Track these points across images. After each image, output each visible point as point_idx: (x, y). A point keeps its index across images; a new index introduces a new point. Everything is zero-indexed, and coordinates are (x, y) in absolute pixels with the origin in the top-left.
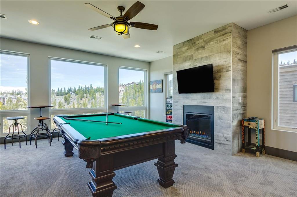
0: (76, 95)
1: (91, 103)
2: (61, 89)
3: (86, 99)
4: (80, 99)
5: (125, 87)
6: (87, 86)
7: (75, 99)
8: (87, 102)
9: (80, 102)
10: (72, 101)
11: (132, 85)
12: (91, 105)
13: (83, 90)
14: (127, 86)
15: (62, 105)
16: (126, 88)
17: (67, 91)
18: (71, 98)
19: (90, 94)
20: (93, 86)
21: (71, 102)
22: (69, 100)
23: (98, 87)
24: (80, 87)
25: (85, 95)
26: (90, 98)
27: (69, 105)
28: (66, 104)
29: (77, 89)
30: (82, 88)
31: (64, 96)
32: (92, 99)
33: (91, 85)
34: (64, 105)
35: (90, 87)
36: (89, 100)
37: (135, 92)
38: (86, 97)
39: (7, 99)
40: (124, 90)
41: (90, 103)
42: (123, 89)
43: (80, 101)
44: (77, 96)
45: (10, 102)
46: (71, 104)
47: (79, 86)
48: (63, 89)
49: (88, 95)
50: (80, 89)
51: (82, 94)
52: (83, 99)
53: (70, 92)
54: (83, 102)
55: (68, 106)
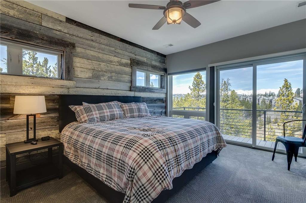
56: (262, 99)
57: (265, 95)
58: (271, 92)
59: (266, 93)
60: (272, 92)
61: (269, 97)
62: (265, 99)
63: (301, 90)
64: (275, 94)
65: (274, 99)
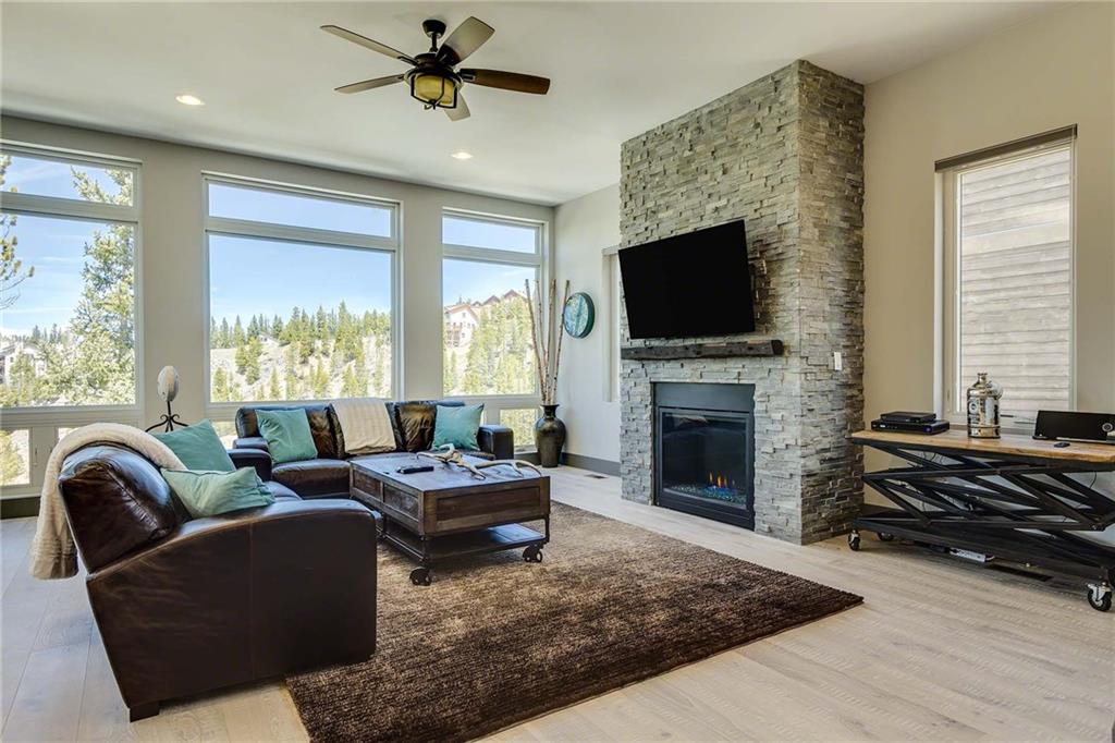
0: (283, 345)
1: (341, 375)
2: (224, 321)
3: (323, 358)
4: (298, 359)
5: (477, 311)
6: (327, 311)
7: (281, 361)
8: (327, 369)
9: (299, 373)
10: (267, 369)
11: (507, 301)
12: (343, 384)
13: (312, 324)
14: (489, 306)
15: (228, 385)
16: (484, 315)
17: (246, 332)
18: (262, 358)
19: (338, 340)
20: (350, 310)
21: (262, 374)
22: (256, 362)
23: (371, 312)
24: (301, 315)
25: (318, 344)
26: (341, 356)
27: (256, 386)
28: (242, 379)
29: (286, 322)
30: (304, 316)
31: (233, 351)
32: (346, 362)
33: (343, 305)
34: (238, 386)
35: (337, 312)
36: (334, 365)
37: (521, 328)
38: (325, 354)
39: (12, 359)
40: (475, 322)
41: (336, 375)
42: (469, 319)
43: (299, 366)
44: (287, 347)
45: (23, 373)
46: (265, 379)
47: (296, 308)
48: (231, 323)
49: (332, 343)
50: (299, 321)
51: (309, 340)
52: (312, 360)
53: (261, 336)
54: (312, 370)
55: (250, 387)
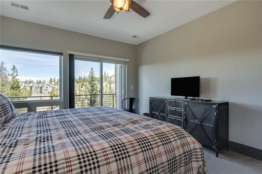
56: (23, 86)
57: (26, 82)
58: (30, 80)
59: (26, 81)
60: (32, 80)
61: (29, 84)
62: (26, 86)
63: (52, 80)
64: (34, 82)
65: (34, 86)
